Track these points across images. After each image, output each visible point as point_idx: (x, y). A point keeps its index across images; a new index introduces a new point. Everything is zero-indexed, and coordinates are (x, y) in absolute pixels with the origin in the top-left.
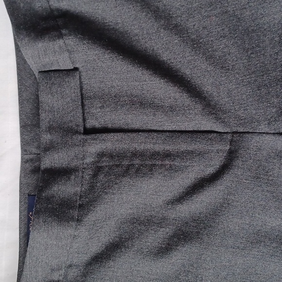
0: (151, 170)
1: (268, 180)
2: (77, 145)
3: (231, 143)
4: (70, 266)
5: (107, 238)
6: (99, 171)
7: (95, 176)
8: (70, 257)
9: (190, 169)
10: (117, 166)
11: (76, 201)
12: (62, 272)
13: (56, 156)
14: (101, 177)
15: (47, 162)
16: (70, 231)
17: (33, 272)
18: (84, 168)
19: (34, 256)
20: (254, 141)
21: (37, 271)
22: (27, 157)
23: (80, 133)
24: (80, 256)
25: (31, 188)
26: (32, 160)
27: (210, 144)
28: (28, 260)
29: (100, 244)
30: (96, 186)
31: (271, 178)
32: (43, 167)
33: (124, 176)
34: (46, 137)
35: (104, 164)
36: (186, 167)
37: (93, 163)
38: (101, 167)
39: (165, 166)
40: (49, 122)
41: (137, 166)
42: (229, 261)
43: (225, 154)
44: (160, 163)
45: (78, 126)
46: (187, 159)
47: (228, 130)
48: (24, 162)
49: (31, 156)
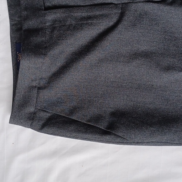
0: (81, 26)
1: (140, 26)
2: (42, 16)
3: (121, 9)
4: (41, 79)
5: (60, 64)
6: (54, 29)
7: (52, 31)
8: (41, 74)
9: (101, 24)
10: (64, 26)
11: (43, 45)
12: (37, 82)
13: (31, 23)
14: (56, 32)
15: (26, 26)
16: (41, 60)
17: (22, 81)
18: (46, 28)
19: (23, 73)
20: (133, 6)
21: (24, 81)
22: (13, 23)
23: (42, 10)
24: (46, 73)
25: (17, 39)
26: (16, 24)
27: (111, 10)
28: (20, 75)
29: (56, 67)
30: (53, 36)
31: (142, 25)
32: (24, 29)
33: (67, 31)
34: (25, 13)
35: (57, 25)
36: (99, 23)
37: (51, 25)
38: (55, 27)
39: (88, 23)
40: (25, 5)
41: (74, 25)
42: (122, 69)
43: (119, 15)
44: (85, 22)
45: (41, 6)
46: (99, 19)
47: (120, 2)
48: (12, 25)
49: (15, 22)
